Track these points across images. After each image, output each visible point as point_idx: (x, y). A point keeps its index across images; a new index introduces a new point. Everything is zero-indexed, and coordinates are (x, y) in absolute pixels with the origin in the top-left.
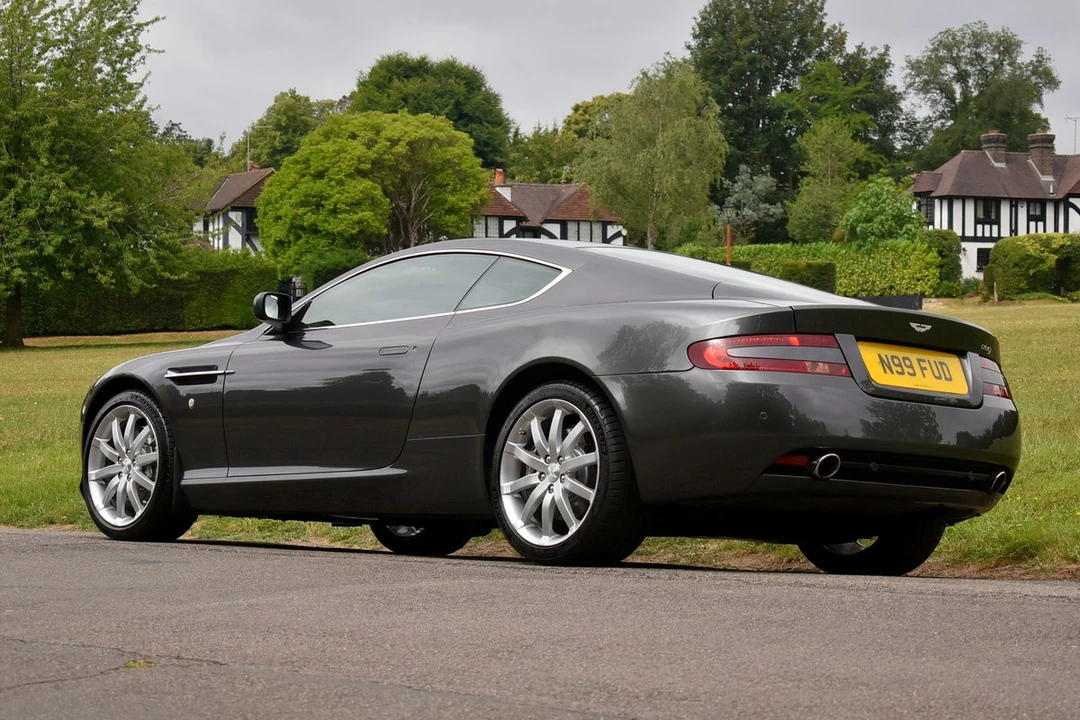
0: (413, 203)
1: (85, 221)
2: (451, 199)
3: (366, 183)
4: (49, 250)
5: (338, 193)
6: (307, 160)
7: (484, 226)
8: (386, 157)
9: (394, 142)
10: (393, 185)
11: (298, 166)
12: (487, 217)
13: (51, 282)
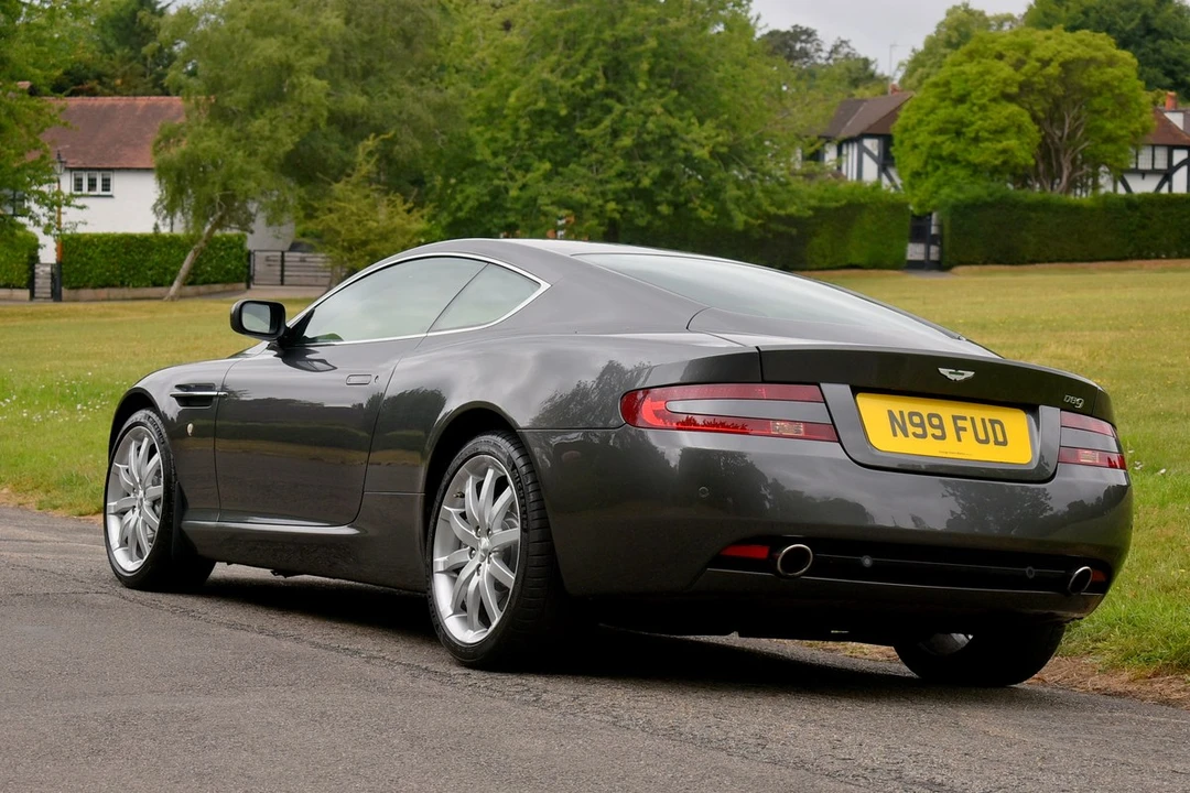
0: (1066, 131)
1: (685, 150)
2: (1109, 126)
3: (1013, 108)
4: (646, 182)
5: (981, 119)
6: (947, 84)
7: (1151, 157)
8: (1035, 79)
9: (1045, 63)
10: (1043, 110)
11: (938, 90)
12: (1153, 146)
13: (649, 217)
